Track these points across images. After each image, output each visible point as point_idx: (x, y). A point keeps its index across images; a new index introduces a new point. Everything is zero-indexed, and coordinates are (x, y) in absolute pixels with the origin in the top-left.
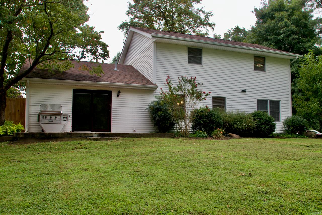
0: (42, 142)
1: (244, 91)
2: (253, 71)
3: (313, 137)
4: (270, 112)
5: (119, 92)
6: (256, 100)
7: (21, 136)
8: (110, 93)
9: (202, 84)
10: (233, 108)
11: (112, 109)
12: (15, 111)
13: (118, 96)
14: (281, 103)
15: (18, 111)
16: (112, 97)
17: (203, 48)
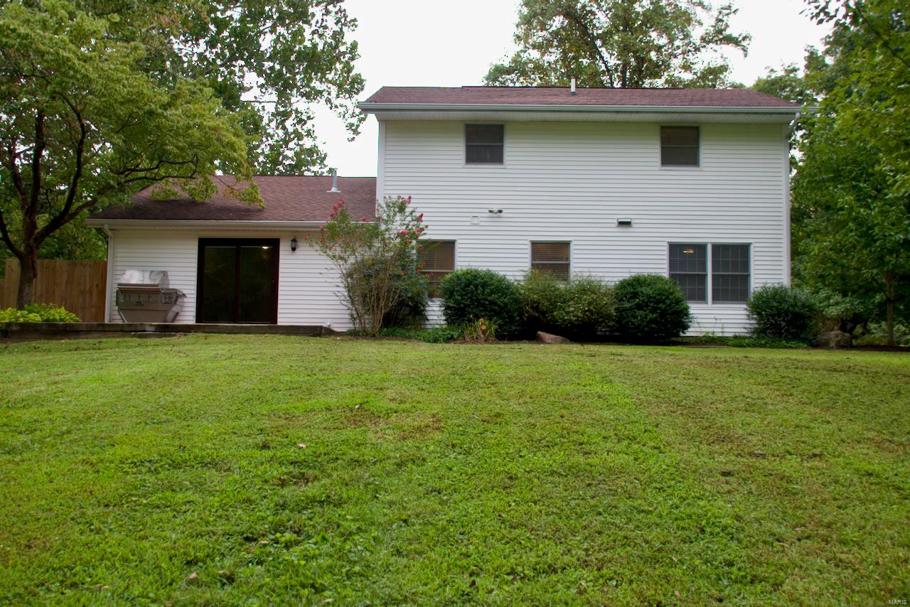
0: (51, 339)
1: (625, 224)
2: (657, 169)
3: (832, 344)
4: (714, 276)
5: (294, 241)
6: (666, 244)
7: (15, 328)
8: (275, 244)
9: (500, 211)
10: (591, 270)
11: (280, 279)
12: (91, 287)
13: (294, 249)
14: (752, 249)
15: (97, 285)
16: (281, 253)
17: (507, 122)
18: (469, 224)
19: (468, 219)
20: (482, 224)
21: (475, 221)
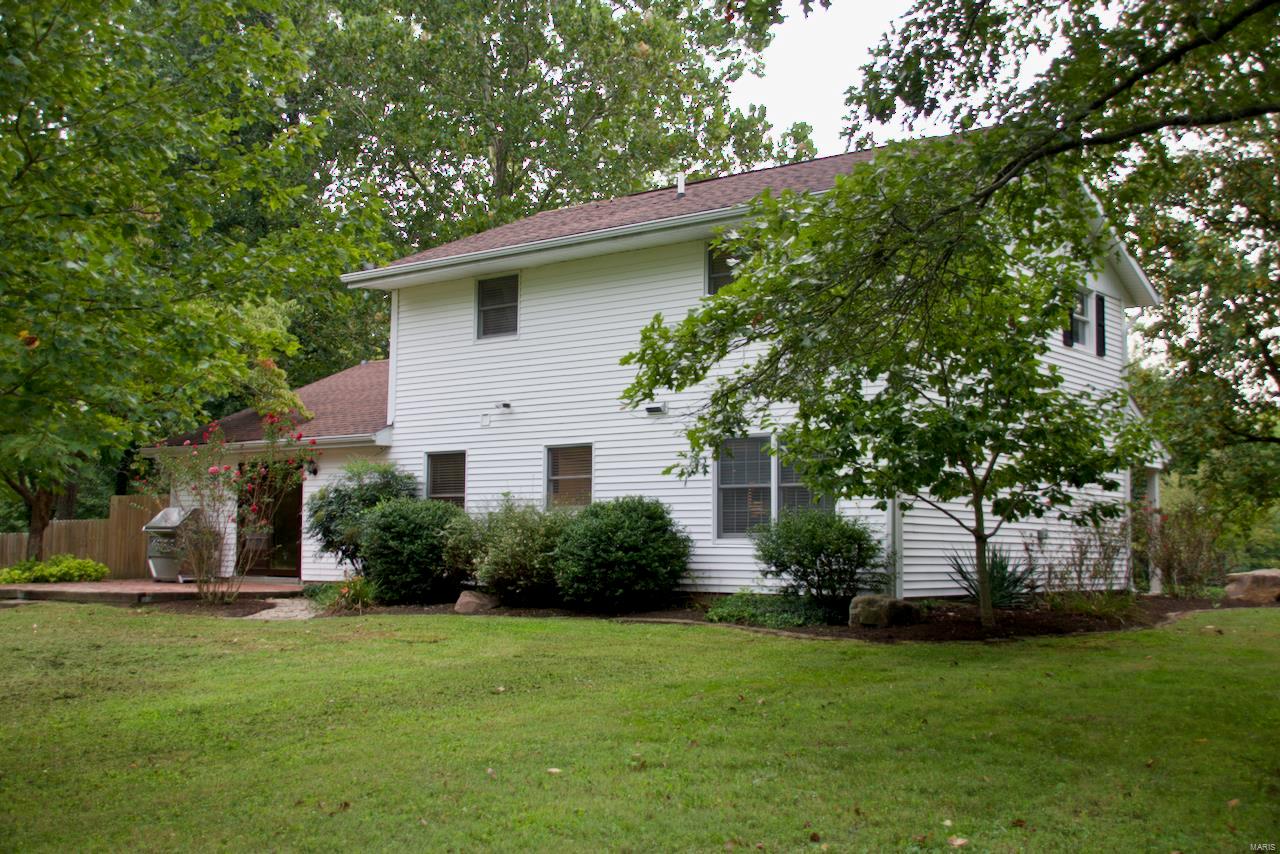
1: (656, 411)
4: (781, 489)
5: (311, 462)
11: (304, 513)
13: (312, 472)
16: (306, 477)
17: (521, 270)
18: (478, 426)
19: (478, 419)
20: (493, 425)
21: (486, 421)
